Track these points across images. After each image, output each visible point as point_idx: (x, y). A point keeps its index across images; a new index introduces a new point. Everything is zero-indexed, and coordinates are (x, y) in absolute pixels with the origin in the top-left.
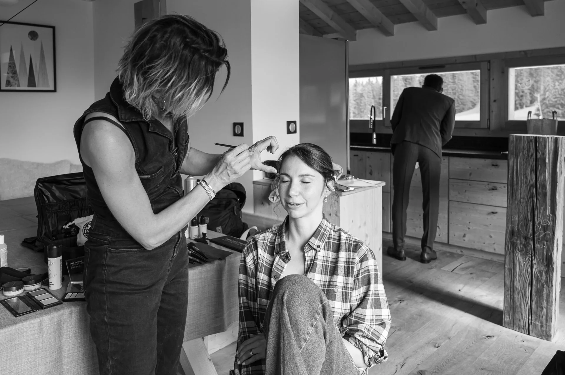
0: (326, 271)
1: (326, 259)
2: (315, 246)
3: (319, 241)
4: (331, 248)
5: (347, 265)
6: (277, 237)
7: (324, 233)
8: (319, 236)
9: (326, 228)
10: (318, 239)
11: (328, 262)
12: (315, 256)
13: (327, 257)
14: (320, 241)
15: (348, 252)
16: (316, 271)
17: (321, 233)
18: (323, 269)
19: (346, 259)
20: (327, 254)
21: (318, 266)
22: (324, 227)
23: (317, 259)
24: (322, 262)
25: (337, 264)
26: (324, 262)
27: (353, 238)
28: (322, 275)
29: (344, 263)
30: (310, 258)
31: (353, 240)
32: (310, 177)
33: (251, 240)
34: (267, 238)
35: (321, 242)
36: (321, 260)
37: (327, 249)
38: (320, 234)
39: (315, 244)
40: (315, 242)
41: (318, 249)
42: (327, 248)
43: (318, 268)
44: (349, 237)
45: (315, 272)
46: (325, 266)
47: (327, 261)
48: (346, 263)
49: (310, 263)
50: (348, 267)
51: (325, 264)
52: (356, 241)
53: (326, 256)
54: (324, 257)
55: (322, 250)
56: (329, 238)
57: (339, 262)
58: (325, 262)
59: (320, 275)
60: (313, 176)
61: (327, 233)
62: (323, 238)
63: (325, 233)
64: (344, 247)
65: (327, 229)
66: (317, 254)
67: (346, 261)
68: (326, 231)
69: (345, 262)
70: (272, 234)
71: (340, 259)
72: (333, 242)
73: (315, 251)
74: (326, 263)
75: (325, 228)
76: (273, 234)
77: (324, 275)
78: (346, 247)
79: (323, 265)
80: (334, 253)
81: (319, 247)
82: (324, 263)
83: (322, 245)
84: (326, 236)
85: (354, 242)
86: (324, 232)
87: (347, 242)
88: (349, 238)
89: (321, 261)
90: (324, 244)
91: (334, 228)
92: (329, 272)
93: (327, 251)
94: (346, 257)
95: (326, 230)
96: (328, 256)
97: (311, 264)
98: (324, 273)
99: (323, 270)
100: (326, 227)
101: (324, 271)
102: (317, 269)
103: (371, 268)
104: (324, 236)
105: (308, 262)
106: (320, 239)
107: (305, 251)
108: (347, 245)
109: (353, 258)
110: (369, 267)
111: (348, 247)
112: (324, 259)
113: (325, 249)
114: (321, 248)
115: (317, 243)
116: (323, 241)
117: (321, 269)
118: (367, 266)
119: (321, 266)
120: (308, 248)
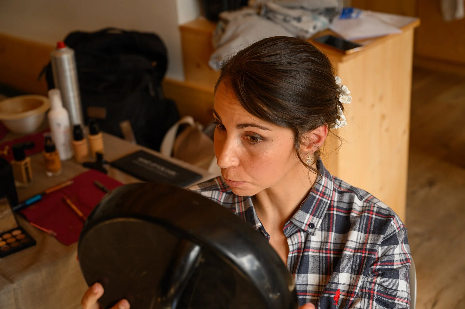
1: (324, 247)
2: (304, 225)
3: (311, 216)
4: (334, 225)
5: (359, 254)
7: (321, 200)
8: (312, 207)
9: (326, 191)
10: (310, 212)
11: (328, 252)
12: (305, 243)
13: (327, 242)
14: (314, 215)
17: (315, 202)
18: (321, 264)
19: (358, 244)
20: (326, 237)
21: (311, 260)
22: (321, 189)
23: (309, 247)
24: (319, 251)
26: (321, 251)
27: (376, 206)
28: (321, 276)
29: (353, 250)
30: (295, 247)
31: (375, 209)
35: (315, 218)
36: (316, 249)
37: (326, 229)
38: (314, 204)
39: (305, 222)
40: (304, 219)
41: (310, 230)
42: (326, 226)
43: (313, 264)
44: (368, 204)
46: (324, 259)
47: (326, 249)
48: (356, 251)
49: (296, 254)
50: (362, 258)
51: (324, 255)
52: (380, 213)
53: (325, 241)
54: (322, 243)
55: (318, 230)
56: (331, 207)
58: (324, 251)
59: (318, 275)
61: (326, 200)
62: (319, 211)
63: (324, 200)
64: (358, 224)
65: (327, 193)
66: (309, 239)
67: (357, 247)
68: (325, 196)
69: (355, 249)
72: (337, 215)
73: (305, 233)
74: (326, 253)
75: (323, 191)
79: (321, 258)
80: (338, 234)
81: (312, 226)
82: (321, 254)
83: (318, 222)
84: (324, 205)
85: (378, 213)
86: (320, 198)
87: (363, 214)
88: (367, 208)
89: (316, 251)
90: (321, 221)
91: (340, 186)
93: (326, 232)
94: (358, 241)
95: (324, 194)
96: (329, 241)
97: (298, 257)
99: (321, 266)
100: (325, 188)
102: (311, 266)
103: (396, 259)
104: (321, 206)
105: (293, 254)
106: (314, 212)
107: (286, 234)
108: (364, 220)
109: (372, 244)
110: (395, 256)
111: (365, 224)
112: (322, 247)
113: (324, 228)
114: (316, 228)
115: (308, 220)
116: (320, 215)
117: (318, 264)
118: (394, 254)
119: (318, 259)
120: (292, 228)
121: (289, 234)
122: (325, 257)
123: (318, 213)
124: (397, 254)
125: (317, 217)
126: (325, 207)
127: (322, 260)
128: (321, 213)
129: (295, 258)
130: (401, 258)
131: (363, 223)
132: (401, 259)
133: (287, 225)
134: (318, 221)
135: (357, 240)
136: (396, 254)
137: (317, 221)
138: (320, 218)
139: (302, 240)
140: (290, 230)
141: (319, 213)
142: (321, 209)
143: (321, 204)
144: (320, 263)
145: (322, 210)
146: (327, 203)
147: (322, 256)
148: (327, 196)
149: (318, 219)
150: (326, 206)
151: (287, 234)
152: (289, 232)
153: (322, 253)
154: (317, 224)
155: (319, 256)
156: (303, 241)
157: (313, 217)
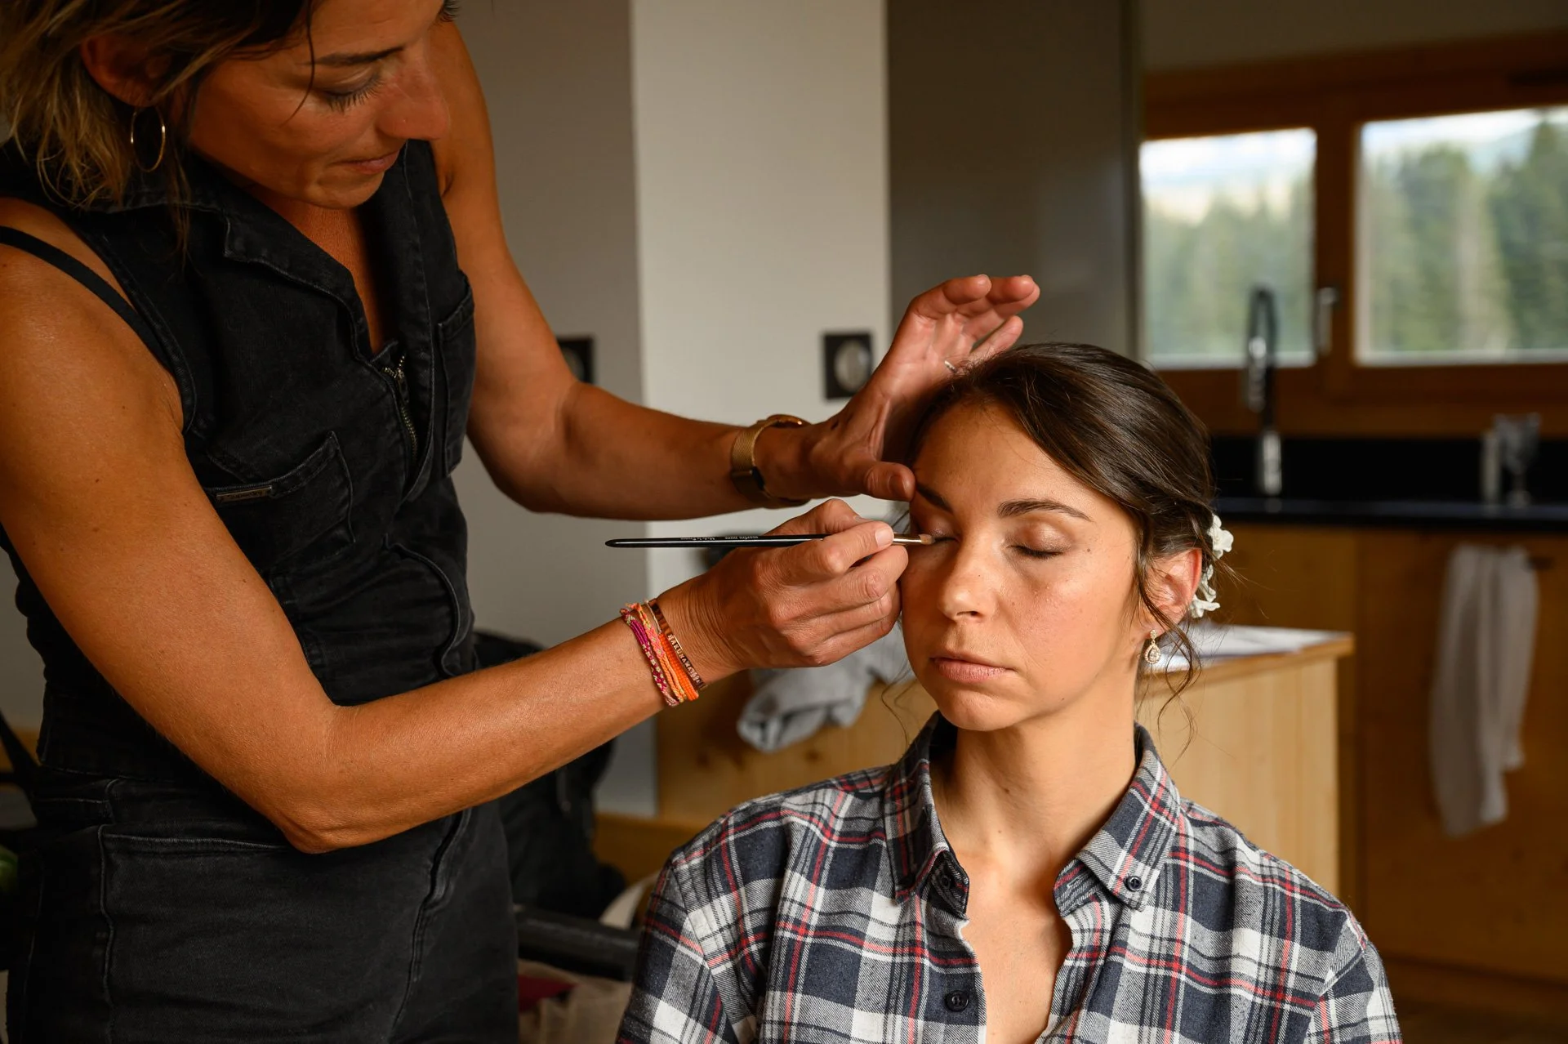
0: (1164, 1009)
1: (1164, 952)
2: (1113, 878)
3: (1132, 857)
4: (1190, 898)
5: (1266, 1003)
6: (888, 808)
7: (1156, 820)
8: (1134, 832)
9: (1165, 797)
10: (1128, 844)
11: (1175, 965)
12: (1113, 933)
13: (1171, 940)
14: (1138, 857)
15: (1274, 939)
16: (1115, 1009)
17: (1140, 820)
18: (1149, 997)
19: (1263, 970)
20: (1167, 923)
21: (1124, 980)
22: (1154, 789)
23: (1124, 944)
24: (1145, 962)
25: (1225, 991)
26: (1154, 962)
28: (1146, 1028)
29: (1253, 987)
30: (1087, 941)
31: (1297, 882)
32: (1065, 517)
33: (731, 822)
34: (825, 815)
35: (1141, 865)
36: (1139, 953)
37: (1170, 902)
38: (1138, 824)
39: (1116, 870)
40: (1114, 862)
41: (1128, 895)
42: (1170, 895)
43: (1126, 993)
45: (1108, 1013)
46: (1160, 982)
47: (1168, 960)
48: (1260, 991)
49: (1083, 964)
50: (1273, 1015)
51: (1162, 972)
53: (1166, 935)
54: (1157, 942)
55: (1149, 902)
56: (1178, 852)
57: (1234, 981)
58: (1163, 963)
59: (1136, 1028)
60: (1081, 515)
61: (1168, 824)
62: (1151, 845)
63: (1163, 819)
64: (1260, 907)
65: (1168, 805)
66: (1124, 920)
67: (1262, 979)
68: (1165, 812)
69: (1257, 982)
70: (850, 798)
71: (1237, 966)
73: (1115, 906)
74: (1167, 970)
75: (1159, 796)
76: (857, 795)
77: (1155, 1030)
78: (1269, 911)
79: (1151, 981)
80: (1205, 929)
81: (1133, 884)
82: (1153, 971)
83: (1149, 877)
84: (1164, 835)
85: (1306, 890)
86: (1153, 813)
87: (1264, 886)
88: (1275, 873)
89: (1137, 960)
90: (1156, 873)
92: (1179, 1016)
93: (1168, 913)
94: (1264, 961)
95: (1162, 805)
96: (1179, 937)
97: (1088, 971)
98: (1156, 1016)
99: (1149, 1003)
100: (1163, 791)
101: (1158, 1007)
102: (1119, 997)
103: (1376, 1033)
104: (1155, 835)
105: (1076, 959)
106: (1137, 846)
107: (1062, 903)
108: (1274, 900)
109: (1302, 975)
110: (1371, 1023)
111: (1278, 910)
112: (1155, 950)
113: (1162, 900)
114: (1143, 892)
115: (1122, 867)
116: (1154, 859)
117: (1140, 996)
118: (1366, 1020)
119: (1142, 984)
120: (1078, 887)
121: (1068, 902)
122: (1165, 977)
123: (1148, 850)
124: (1377, 1018)
125: (1146, 864)
126: (1166, 840)
127: (1155, 985)
128: (1155, 854)
129: (1077, 974)
130: (1390, 1027)
131: (1274, 908)
132: (1391, 1031)
133: (1064, 874)
134: (1150, 874)
135: (1261, 957)
136: (1372, 1019)
137: (1146, 873)
138: (1154, 867)
139: (1103, 925)
140: (1073, 891)
141: (1152, 853)
142: (1157, 842)
143: (1155, 828)
144: (1145, 994)
145: (1159, 846)
146: (1170, 829)
147: (1156, 976)
148: (1170, 812)
149: (1148, 868)
150: (1167, 837)
151: (1064, 901)
152: (1069, 898)
153: (1157, 967)
154: (1147, 882)
155: (1148, 975)
156: (1108, 927)
157: (1136, 861)
